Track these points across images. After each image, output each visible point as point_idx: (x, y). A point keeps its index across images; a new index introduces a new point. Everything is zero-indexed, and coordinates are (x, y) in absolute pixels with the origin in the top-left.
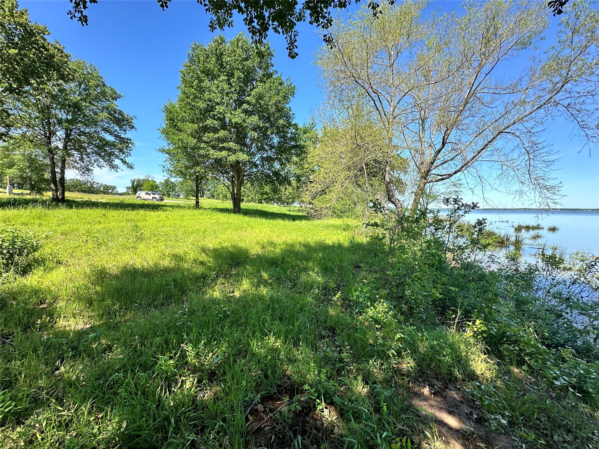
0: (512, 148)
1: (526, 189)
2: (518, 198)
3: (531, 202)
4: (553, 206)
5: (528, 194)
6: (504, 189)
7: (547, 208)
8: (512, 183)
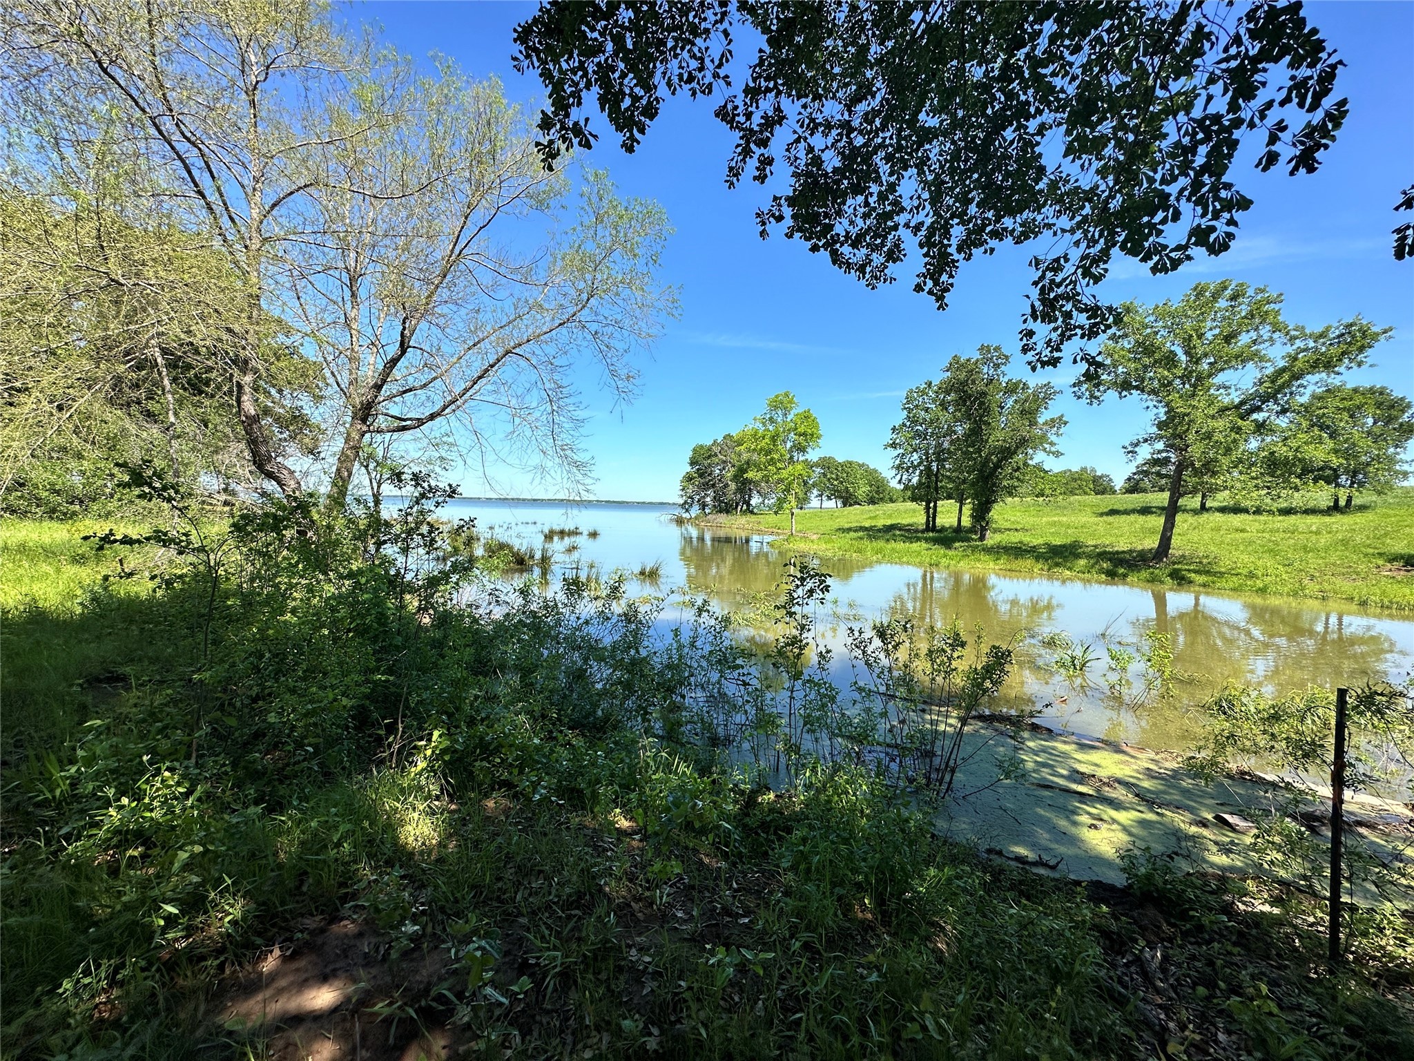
0: (527, 386)
1: (549, 464)
2: (537, 480)
3: (557, 487)
4: (586, 496)
5: (552, 472)
6: (517, 461)
7: (578, 498)
8: (529, 451)
